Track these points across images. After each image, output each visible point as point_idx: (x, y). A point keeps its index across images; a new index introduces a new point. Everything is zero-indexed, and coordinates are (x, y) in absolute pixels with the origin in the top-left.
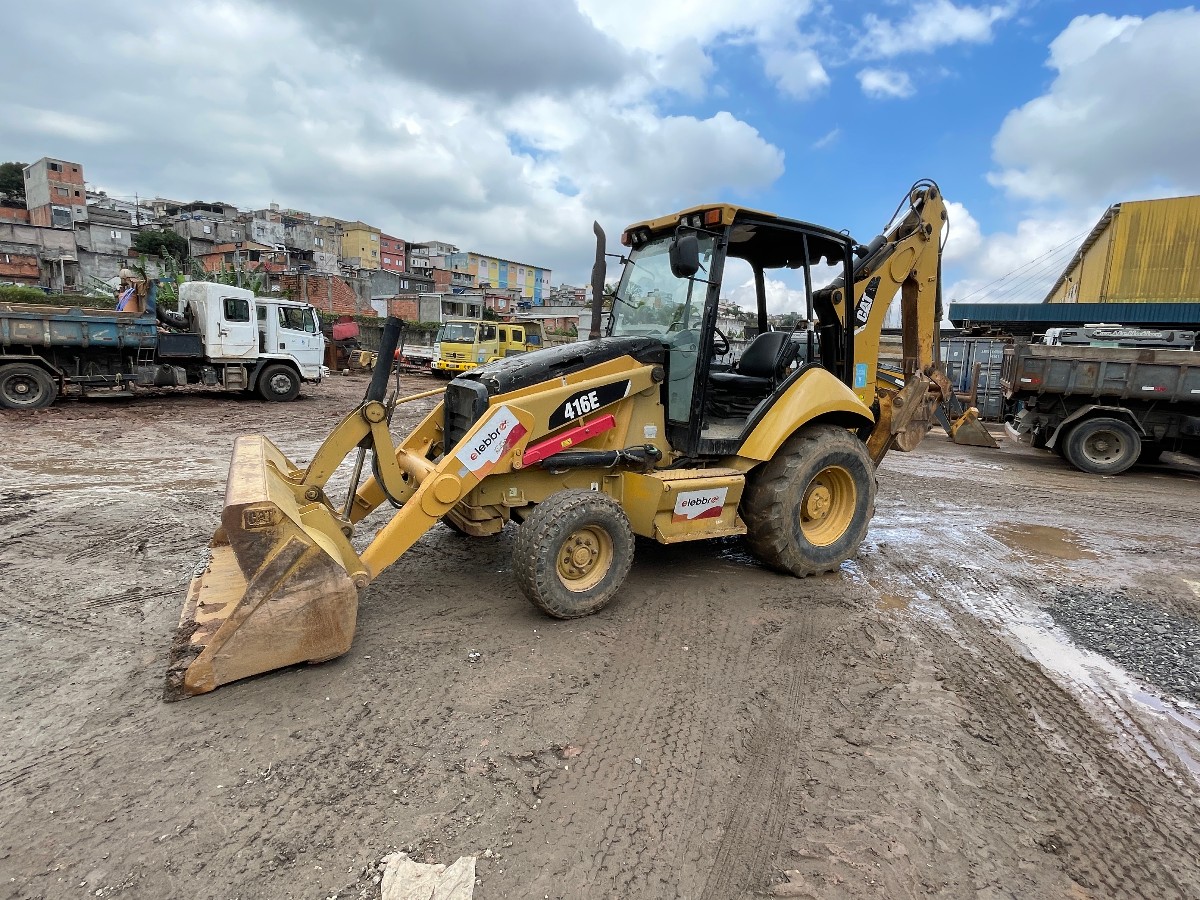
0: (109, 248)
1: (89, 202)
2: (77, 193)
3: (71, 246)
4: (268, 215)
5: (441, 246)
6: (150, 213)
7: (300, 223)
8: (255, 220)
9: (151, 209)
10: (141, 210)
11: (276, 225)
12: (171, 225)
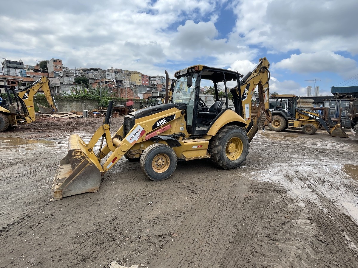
0: (68, 83)
1: (63, 70)
2: (60, 68)
3: (59, 83)
4: (110, 70)
5: (160, 77)
6: (79, 72)
7: (119, 72)
8: (106, 72)
9: (79, 71)
10: (77, 71)
11: (112, 73)
12: (84, 75)
